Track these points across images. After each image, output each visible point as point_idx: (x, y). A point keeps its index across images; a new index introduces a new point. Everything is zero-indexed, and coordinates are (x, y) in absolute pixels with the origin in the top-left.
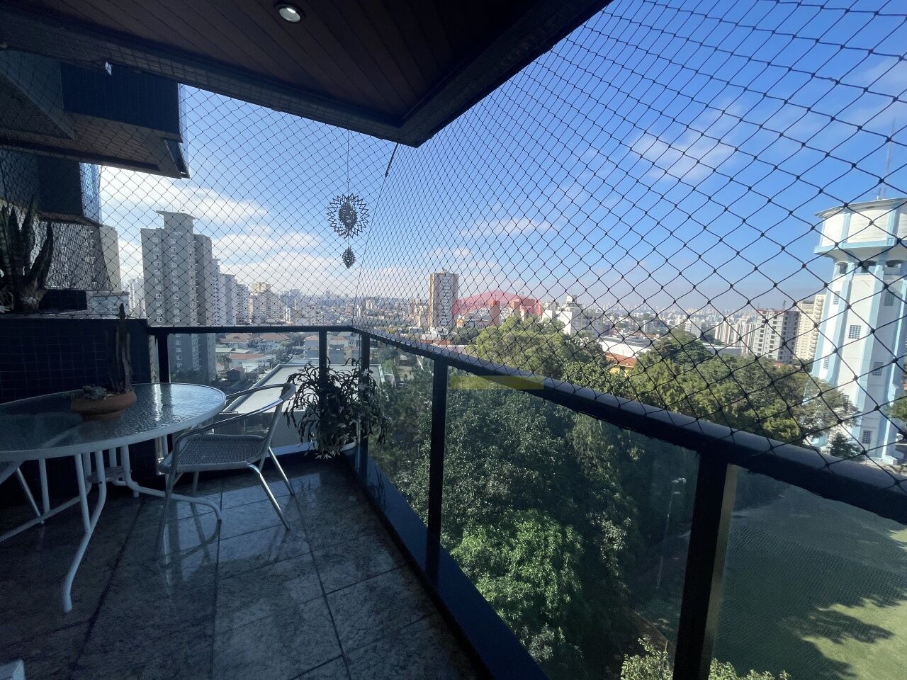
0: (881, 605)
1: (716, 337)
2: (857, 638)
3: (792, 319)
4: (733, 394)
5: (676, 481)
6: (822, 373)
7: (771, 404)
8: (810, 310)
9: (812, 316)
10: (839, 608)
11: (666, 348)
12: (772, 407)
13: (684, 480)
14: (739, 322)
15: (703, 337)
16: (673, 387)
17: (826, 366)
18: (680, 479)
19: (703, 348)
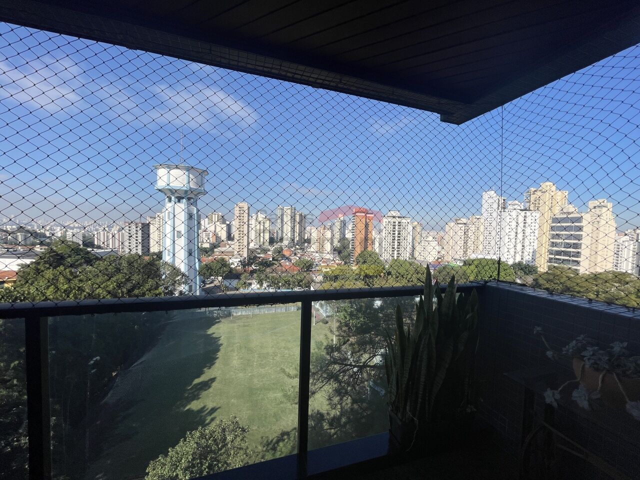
0: (210, 368)
1: (96, 243)
2: (206, 390)
3: (146, 228)
4: (122, 283)
5: (92, 362)
6: (167, 258)
7: (146, 283)
8: (154, 222)
9: (156, 226)
10: (197, 381)
11: (52, 256)
12: (147, 285)
13: (98, 358)
14: (113, 231)
15: (85, 244)
16: (74, 289)
17: (169, 255)
18: (95, 359)
19: (88, 252)
